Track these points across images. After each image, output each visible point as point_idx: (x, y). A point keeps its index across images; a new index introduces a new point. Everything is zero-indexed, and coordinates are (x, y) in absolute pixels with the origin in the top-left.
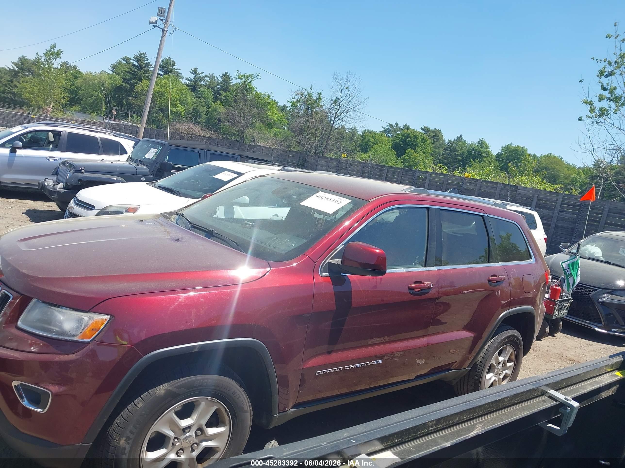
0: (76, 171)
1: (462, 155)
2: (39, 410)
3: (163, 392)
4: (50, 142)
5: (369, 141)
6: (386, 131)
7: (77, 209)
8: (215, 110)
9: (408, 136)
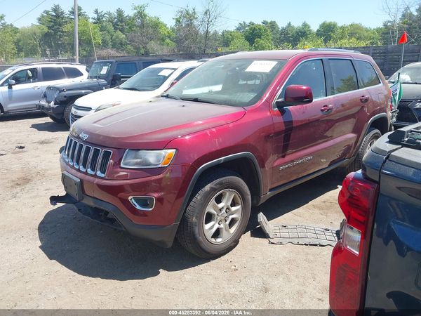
0: (60, 91)
1: (293, 35)
2: (151, 209)
3: (209, 189)
4: (29, 78)
5: (228, 38)
6: (238, 29)
7: (80, 113)
8: (117, 37)
9: (255, 29)
